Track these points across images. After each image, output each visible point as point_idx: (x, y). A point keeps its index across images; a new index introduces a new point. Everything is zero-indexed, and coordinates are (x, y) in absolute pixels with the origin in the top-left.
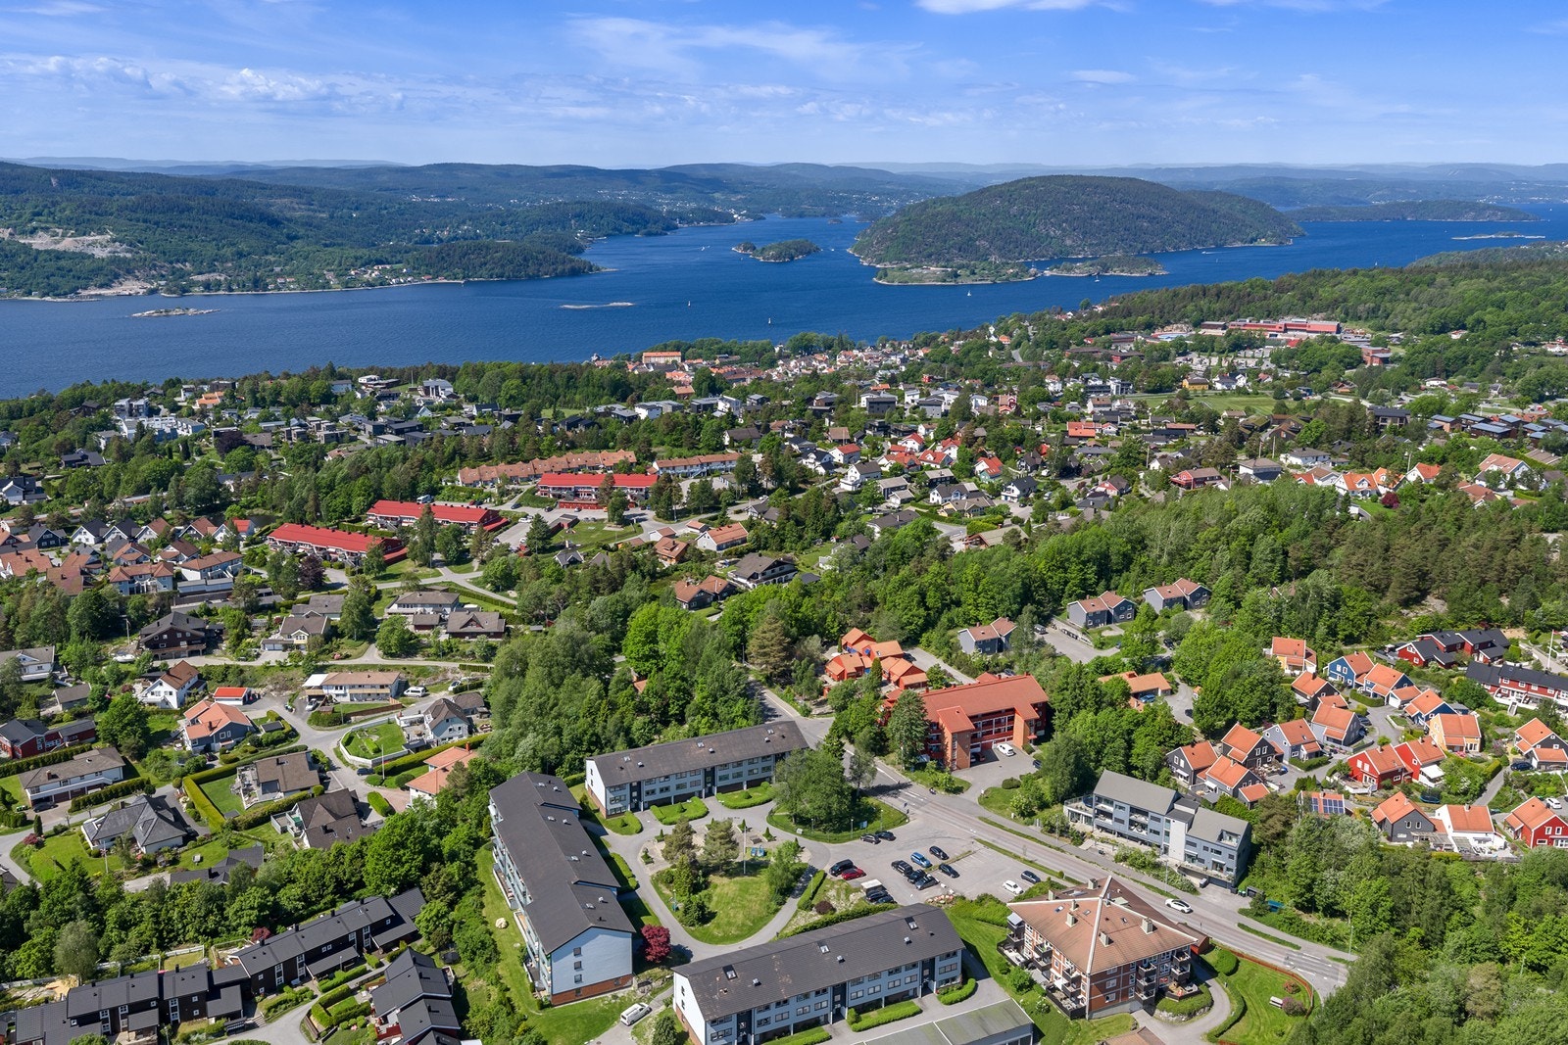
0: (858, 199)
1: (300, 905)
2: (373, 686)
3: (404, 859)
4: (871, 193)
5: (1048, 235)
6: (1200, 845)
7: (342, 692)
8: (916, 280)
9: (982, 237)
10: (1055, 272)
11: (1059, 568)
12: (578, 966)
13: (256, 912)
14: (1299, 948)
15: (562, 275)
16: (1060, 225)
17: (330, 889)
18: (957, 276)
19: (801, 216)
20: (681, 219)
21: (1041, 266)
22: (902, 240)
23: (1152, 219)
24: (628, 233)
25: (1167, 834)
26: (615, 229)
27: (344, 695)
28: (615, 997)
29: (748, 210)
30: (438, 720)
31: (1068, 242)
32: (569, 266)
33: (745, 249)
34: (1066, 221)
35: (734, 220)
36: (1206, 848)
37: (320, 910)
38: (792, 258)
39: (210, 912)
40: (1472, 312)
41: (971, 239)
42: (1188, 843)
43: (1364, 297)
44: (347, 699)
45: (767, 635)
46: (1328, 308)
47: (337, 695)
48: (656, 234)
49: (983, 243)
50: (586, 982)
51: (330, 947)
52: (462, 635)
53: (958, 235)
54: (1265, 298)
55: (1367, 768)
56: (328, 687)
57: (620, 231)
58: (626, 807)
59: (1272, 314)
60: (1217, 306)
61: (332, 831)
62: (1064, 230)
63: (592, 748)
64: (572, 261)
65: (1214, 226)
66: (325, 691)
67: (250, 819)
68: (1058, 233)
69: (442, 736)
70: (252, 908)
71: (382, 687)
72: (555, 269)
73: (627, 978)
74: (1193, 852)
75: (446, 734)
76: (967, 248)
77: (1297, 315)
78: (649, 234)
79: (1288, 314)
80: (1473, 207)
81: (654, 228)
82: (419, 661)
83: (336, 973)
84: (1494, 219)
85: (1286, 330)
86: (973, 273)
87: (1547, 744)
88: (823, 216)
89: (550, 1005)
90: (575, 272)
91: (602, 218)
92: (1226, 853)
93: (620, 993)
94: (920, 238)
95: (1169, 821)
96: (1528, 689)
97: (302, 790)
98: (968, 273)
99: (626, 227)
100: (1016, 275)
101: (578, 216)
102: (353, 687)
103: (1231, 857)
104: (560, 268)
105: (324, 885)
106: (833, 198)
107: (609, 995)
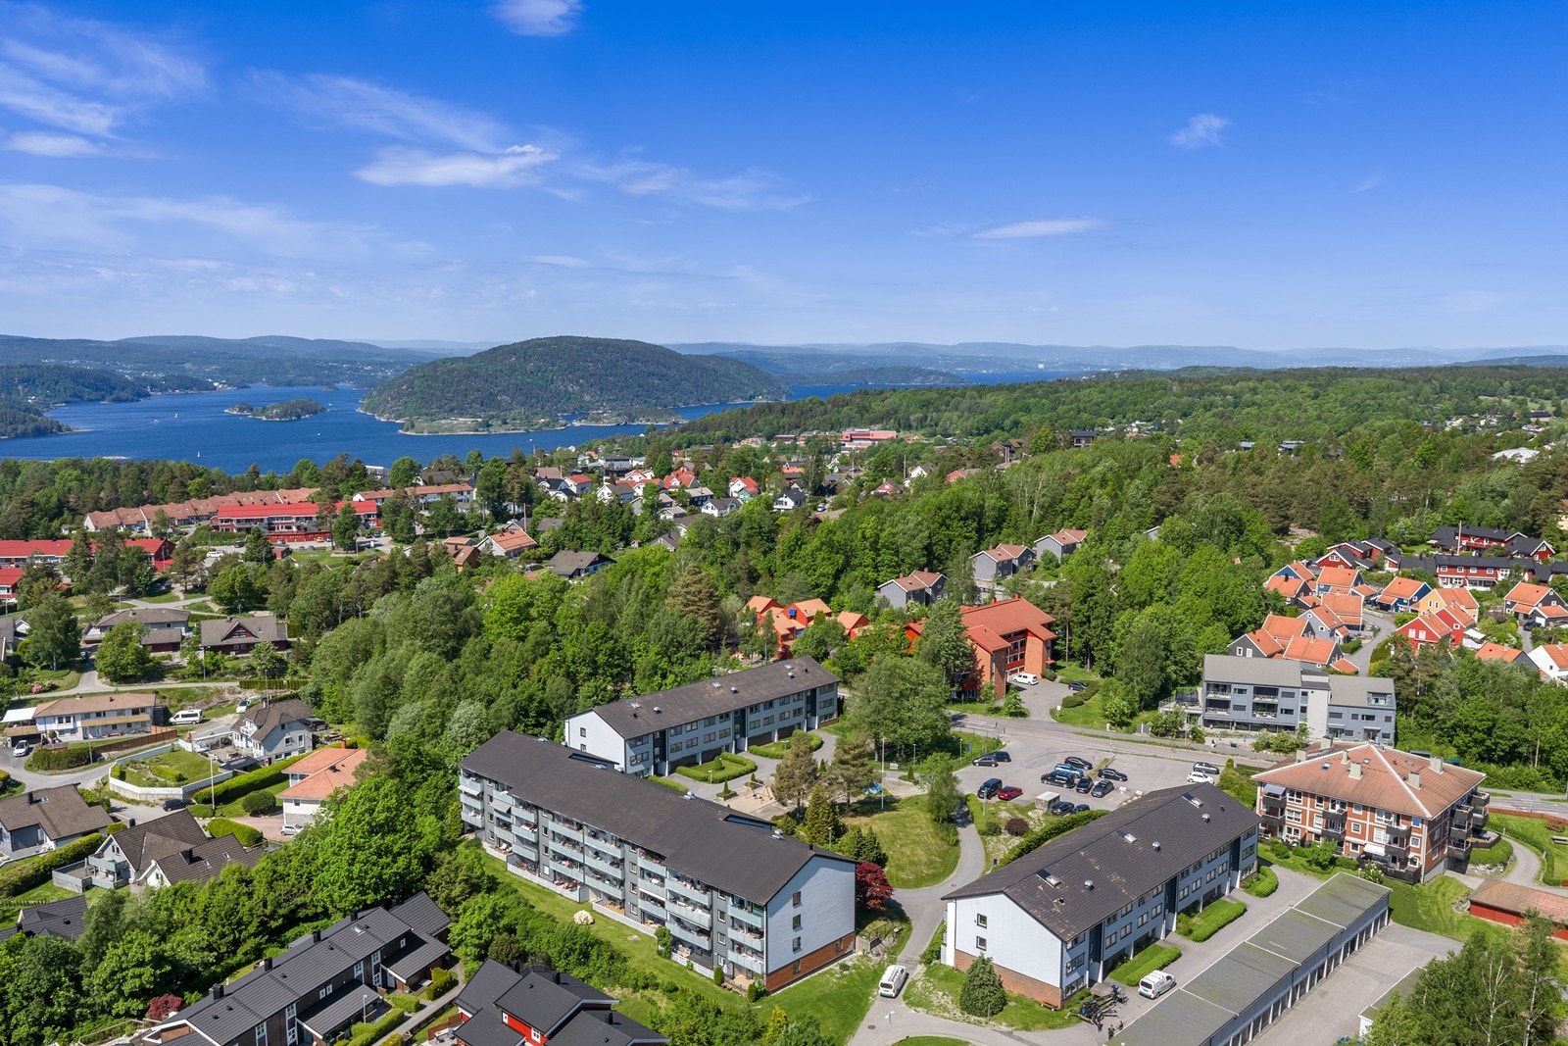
0: (349, 369)
1: (211, 957)
2: (121, 712)
3: (396, 849)
4: (363, 363)
5: (566, 391)
6: (1347, 713)
7: (70, 726)
8: (447, 430)
9: (503, 392)
10: (583, 423)
11: (941, 525)
12: (797, 922)
13: (148, 971)
14: (1509, 796)
15: (25, 435)
16: (577, 382)
17: (252, 929)
18: (489, 426)
19: (290, 384)
20: (152, 386)
21: (570, 419)
22: (419, 395)
23: (662, 377)
24: (91, 400)
25: (1304, 710)
26: (74, 395)
27: (73, 731)
28: (844, 967)
29: (227, 379)
30: (268, 728)
31: (587, 398)
32: (32, 426)
33: (241, 410)
34: (582, 377)
35: (215, 388)
36: (1355, 717)
37: (240, 965)
38: (299, 417)
39: (56, 984)
40: (1007, 416)
41: (491, 394)
42: (1332, 715)
43: (911, 409)
44: (79, 737)
45: (692, 589)
46: (881, 420)
47: (62, 732)
48: (126, 400)
49: (504, 398)
50: (807, 949)
51: (330, 989)
52: (226, 649)
53: (478, 390)
54: (826, 413)
55: (1422, 636)
56: (45, 719)
57: (81, 398)
58: (648, 769)
59: (838, 425)
60: (785, 420)
61: (199, 859)
62: (581, 386)
63: (542, 720)
64: (34, 420)
65: (716, 385)
66: (40, 728)
67: (15, 879)
68: (577, 388)
69: (276, 751)
70: (141, 964)
71: (135, 712)
72: (16, 429)
73: (847, 940)
74: (1337, 724)
75: (281, 747)
76: (488, 402)
77: (856, 426)
78: (118, 400)
79: (849, 426)
80: (919, 372)
81: (123, 395)
82: (169, 683)
83: (354, 1028)
84: (938, 382)
85: (852, 440)
86: (505, 423)
87: (1546, 602)
88: (315, 384)
89: (765, 993)
90: (40, 432)
91: (57, 383)
92: (1380, 716)
93: (848, 961)
94: (439, 393)
95: (1305, 694)
96: (1467, 574)
97: (85, 834)
98: (500, 422)
99: (87, 393)
100: (547, 424)
101: (26, 381)
102: (87, 716)
103: (1388, 719)
104: (21, 428)
105: (240, 923)
106: (322, 368)
107: (835, 967)
